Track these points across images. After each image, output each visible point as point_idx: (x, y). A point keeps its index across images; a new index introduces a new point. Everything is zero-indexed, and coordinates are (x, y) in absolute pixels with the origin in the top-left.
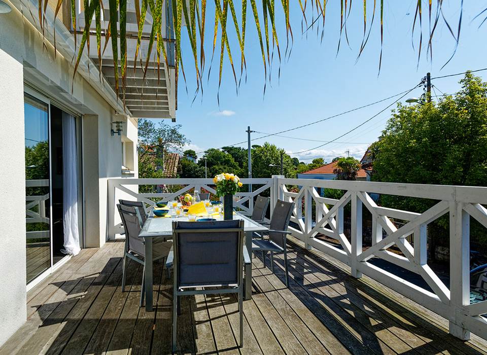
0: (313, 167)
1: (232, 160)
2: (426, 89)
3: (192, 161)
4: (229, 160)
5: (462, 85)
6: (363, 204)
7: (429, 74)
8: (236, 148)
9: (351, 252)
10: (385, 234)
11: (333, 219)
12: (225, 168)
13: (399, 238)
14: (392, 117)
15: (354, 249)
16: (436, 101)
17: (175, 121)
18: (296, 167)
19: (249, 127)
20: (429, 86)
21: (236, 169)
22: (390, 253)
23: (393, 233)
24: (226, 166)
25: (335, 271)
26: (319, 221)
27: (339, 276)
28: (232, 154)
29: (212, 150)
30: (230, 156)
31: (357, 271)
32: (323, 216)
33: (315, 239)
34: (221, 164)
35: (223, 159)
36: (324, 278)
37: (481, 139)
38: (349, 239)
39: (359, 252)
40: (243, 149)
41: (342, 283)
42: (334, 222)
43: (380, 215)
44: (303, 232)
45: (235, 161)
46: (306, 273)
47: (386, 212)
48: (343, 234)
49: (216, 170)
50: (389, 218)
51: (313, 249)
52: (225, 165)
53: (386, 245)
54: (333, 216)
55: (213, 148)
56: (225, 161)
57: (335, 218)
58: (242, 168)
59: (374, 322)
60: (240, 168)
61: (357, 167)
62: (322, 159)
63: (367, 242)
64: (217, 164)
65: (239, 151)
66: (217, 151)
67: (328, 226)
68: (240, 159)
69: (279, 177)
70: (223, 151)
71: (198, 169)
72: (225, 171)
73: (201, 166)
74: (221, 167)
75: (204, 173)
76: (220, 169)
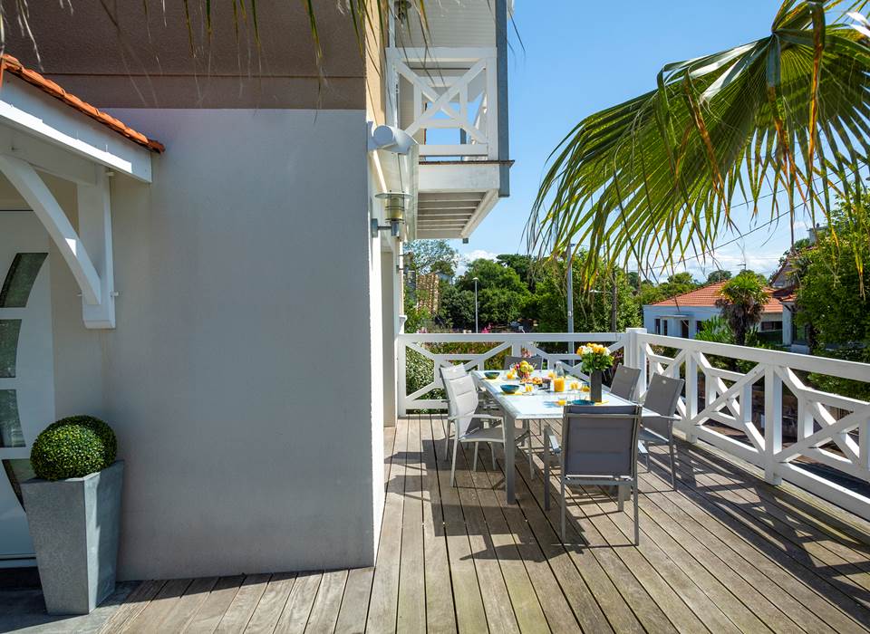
1: (517, 279)
3: (447, 282)
4: (510, 280)
6: (783, 383)
8: (523, 257)
9: (764, 449)
10: (817, 427)
11: (735, 401)
12: (503, 293)
13: (838, 433)
15: (770, 445)
17: (467, 242)
18: (635, 290)
21: (524, 295)
22: (824, 452)
23: (828, 425)
24: (505, 290)
25: (738, 473)
26: (710, 403)
27: (747, 480)
28: (516, 269)
29: (482, 261)
30: (513, 272)
31: (774, 475)
32: (718, 396)
33: (704, 428)
34: (497, 286)
35: (501, 278)
36: (724, 481)
38: (762, 431)
39: (777, 449)
41: (752, 489)
42: (736, 406)
43: (810, 401)
44: (683, 416)
45: (522, 280)
46: (696, 473)
47: (820, 398)
48: (751, 423)
49: (488, 297)
50: (823, 405)
51: (699, 442)
52: (503, 287)
53: (818, 441)
54: (734, 396)
55: (484, 258)
56: (503, 281)
57: (738, 399)
58: (533, 293)
59: (800, 534)
60: (529, 293)
61: (764, 296)
62: (687, 275)
63: (790, 437)
64: (490, 286)
65: (528, 263)
66: (489, 263)
67: (725, 410)
68: (530, 276)
69: (639, 330)
70: (499, 263)
71: (457, 295)
72: (504, 299)
73: (463, 289)
74: (497, 291)
75: (468, 302)
76: (495, 295)
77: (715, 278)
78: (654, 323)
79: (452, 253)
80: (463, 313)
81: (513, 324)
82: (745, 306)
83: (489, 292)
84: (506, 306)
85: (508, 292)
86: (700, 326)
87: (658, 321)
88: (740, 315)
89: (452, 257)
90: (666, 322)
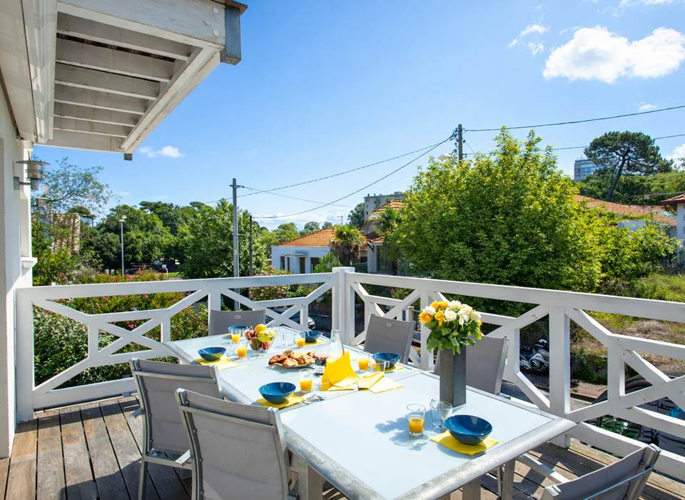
0: (281, 234)
1: (159, 224)
2: (458, 143)
4: (154, 224)
5: (496, 143)
7: (460, 126)
8: (165, 205)
12: (147, 236)
14: (418, 175)
16: (470, 159)
19: (234, 180)
20: (460, 141)
21: (166, 238)
24: (149, 233)
28: (159, 214)
30: (156, 217)
34: (141, 229)
35: (144, 222)
37: (526, 209)
40: (177, 207)
45: (164, 225)
49: (132, 239)
52: (147, 230)
55: (126, 204)
56: (146, 225)
58: (175, 236)
60: (171, 236)
62: (293, 224)
64: (134, 230)
65: (169, 210)
66: (132, 208)
68: (172, 221)
70: (141, 209)
72: (148, 240)
73: (105, 231)
74: (141, 234)
75: (111, 243)
76: (138, 237)
77: (327, 226)
78: (279, 260)
79: (101, 187)
80: (105, 254)
81: (157, 263)
82: (349, 247)
83: (133, 235)
84: (150, 247)
85: (151, 235)
86: (315, 261)
87: (283, 259)
88: (347, 253)
89: (100, 192)
90: (288, 258)
